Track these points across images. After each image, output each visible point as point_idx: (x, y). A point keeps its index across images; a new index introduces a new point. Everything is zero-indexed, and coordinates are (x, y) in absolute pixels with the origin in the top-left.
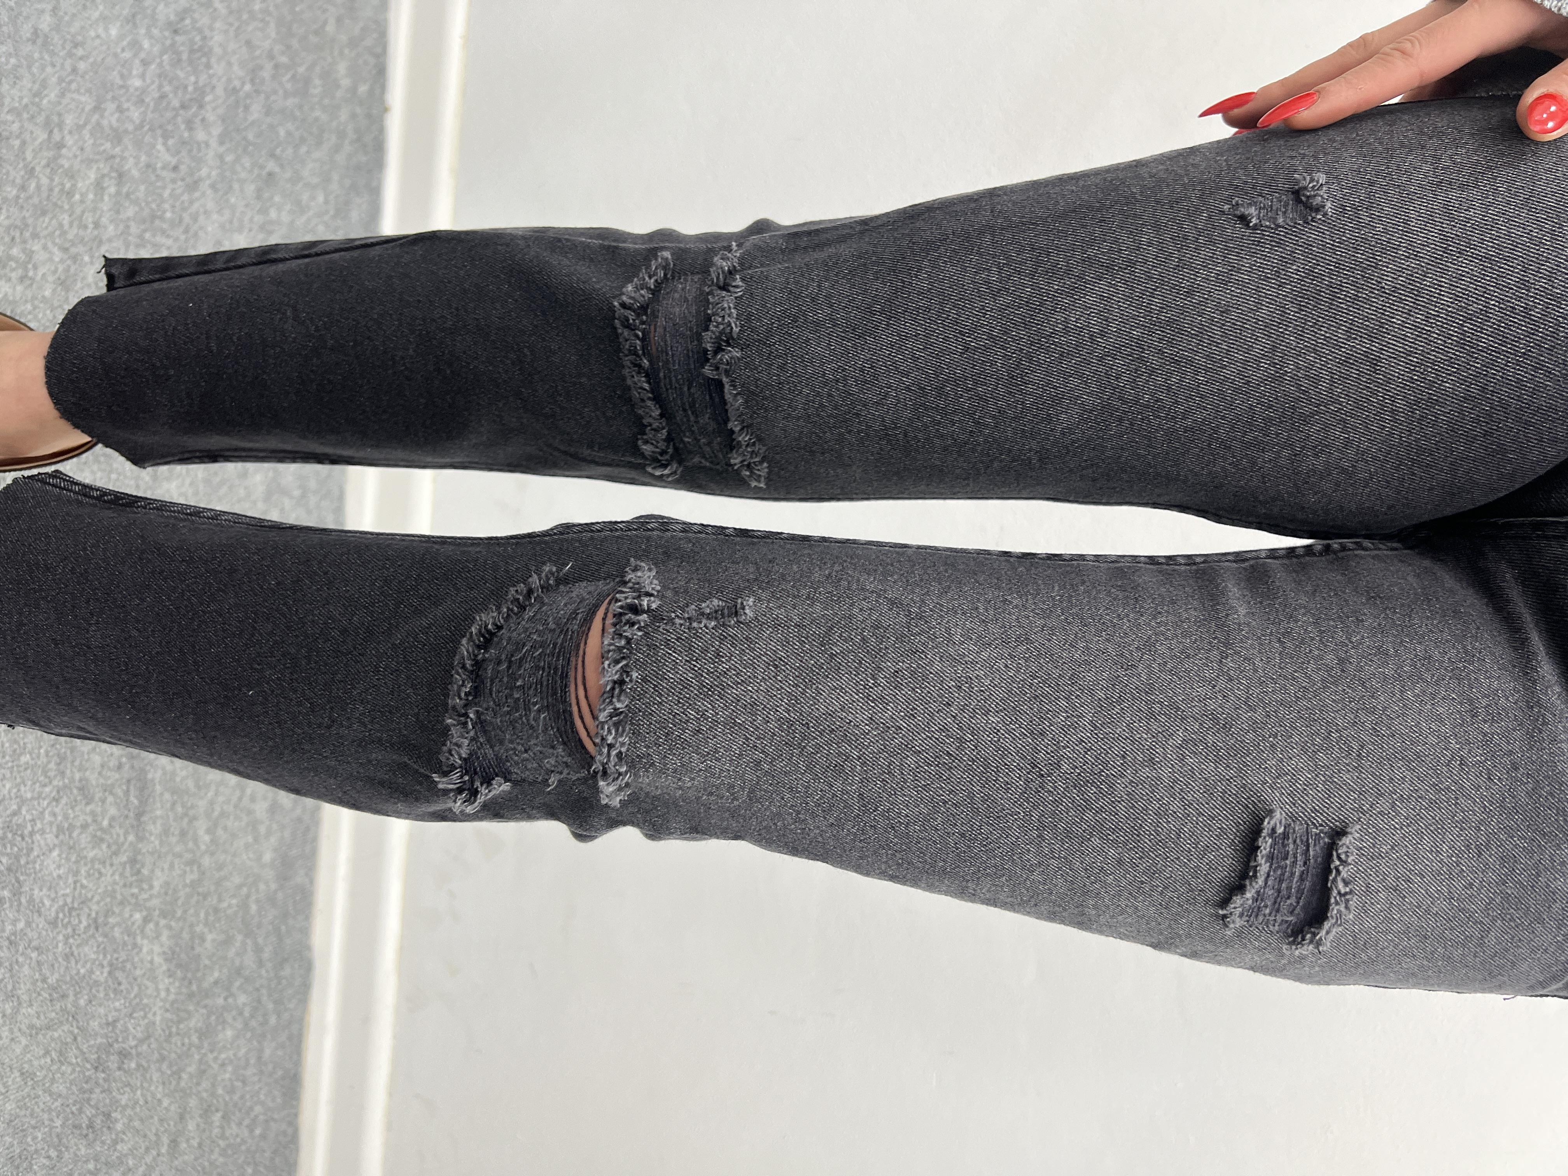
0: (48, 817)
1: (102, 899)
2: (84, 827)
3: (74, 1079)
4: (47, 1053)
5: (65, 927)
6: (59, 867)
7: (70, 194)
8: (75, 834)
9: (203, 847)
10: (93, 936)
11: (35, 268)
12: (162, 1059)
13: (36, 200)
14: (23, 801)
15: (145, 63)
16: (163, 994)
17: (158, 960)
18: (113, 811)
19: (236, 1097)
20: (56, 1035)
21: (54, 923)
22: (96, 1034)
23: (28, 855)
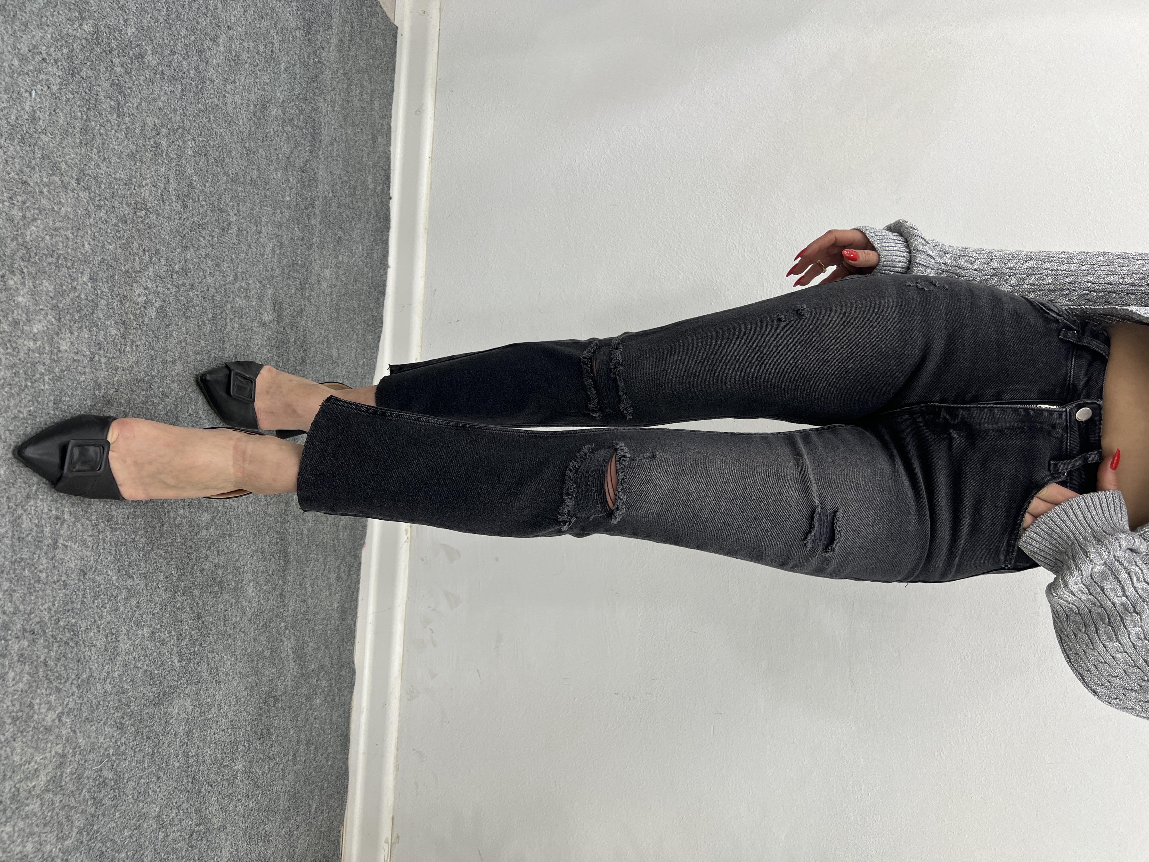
0: (249, 565)
1: (269, 613)
2: (263, 572)
3: (255, 707)
4: (246, 689)
5: (254, 623)
6: (253, 591)
7: (263, 255)
8: (259, 576)
9: (309, 594)
10: (264, 631)
11: (250, 292)
12: (290, 707)
13: (251, 260)
14: (240, 555)
15: (291, 189)
16: (291, 671)
17: (290, 651)
18: (274, 567)
19: (321, 739)
20: (250, 680)
21: (250, 620)
22: (265, 685)
23: (241, 582)
